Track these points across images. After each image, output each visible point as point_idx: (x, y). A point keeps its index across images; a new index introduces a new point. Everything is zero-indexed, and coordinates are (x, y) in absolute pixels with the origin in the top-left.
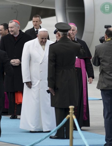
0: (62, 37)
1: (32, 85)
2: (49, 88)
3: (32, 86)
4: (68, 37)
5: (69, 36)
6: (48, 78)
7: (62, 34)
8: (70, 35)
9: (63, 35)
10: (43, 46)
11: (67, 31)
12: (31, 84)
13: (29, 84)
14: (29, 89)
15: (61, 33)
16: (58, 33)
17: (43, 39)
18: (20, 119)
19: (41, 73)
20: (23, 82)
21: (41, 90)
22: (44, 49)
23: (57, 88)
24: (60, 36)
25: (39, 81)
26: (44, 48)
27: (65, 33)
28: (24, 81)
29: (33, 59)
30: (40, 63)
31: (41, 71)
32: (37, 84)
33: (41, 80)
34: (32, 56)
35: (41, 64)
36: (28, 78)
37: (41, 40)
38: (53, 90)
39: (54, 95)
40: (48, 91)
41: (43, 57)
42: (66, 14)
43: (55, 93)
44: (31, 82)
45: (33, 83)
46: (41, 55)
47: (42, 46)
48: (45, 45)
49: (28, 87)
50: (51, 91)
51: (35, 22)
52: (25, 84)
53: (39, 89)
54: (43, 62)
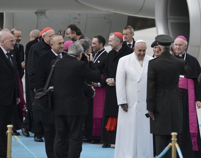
0: (164, 52)
1: (129, 108)
2: (147, 111)
3: (129, 109)
5: (172, 51)
6: (147, 100)
7: (164, 48)
9: (164, 49)
10: (141, 62)
11: (169, 44)
12: (127, 107)
13: (125, 107)
14: (125, 112)
15: (162, 47)
16: (159, 47)
18: (114, 148)
19: (139, 93)
21: (139, 113)
22: (142, 66)
23: (157, 112)
24: (161, 50)
25: (136, 103)
26: (142, 64)
27: (167, 47)
28: (119, 103)
29: (129, 77)
30: (138, 81)
31: (139, 91)
32: (134, 106)
33: (138, 102)
34: (127, 74)
35: (139, 83)
36: (123, 99)
38: (153, 114)
39: (154, 120)
40: (147, 115)
41: (141, 74)
42: (167, 24)
43: (155, 117)
44: (126, 105)
45: (129, 106)
46: (138, 73)
47: (139, 61)
48: (143, 61)
49: (124, 110)
50: (150, 115)
51: (125, 35)
52: (120, 107)
53: (137, 113)
54: (141, 80)
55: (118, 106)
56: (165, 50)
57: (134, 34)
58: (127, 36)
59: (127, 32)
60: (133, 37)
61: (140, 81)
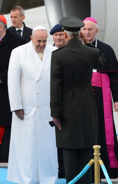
0: (71, 39)
1: (25, 115)
2: (52, 118)
3: (25, 117)
4: (80, 39)
5: (82, 38)
6: (50, 103)
7: (71, 34)
8: (82, 36)
9: (72, 36)
10: (40, 54)
11: (78, 29)
12: (23, 114)
13: (21, 113)
14: (20, 120)
15: (69, 33)
16: (65, 33)
17: (40, 41)
19: (38, 95)
20: (11, 110)
21: (39, 122)
22: (42, 59)
23: (65, 118)
24: (68, 37)
25: (35, 108)
26: (41, 57)
27: (76, 33)
28: (13, 108)
29: (25, 75)
30: (37, 80)
31: (38, 93)
32: (33, 112)
33: (38, 107)
34: (23, 70)
35: (38, 82)
36: (18, 104)
37: (38, 44)
38: (59, 121)
39: (60, 129)
40: (52, 124)
41: (41, 70)
43: (62, 126)
44: (22, 110)
45: (26, 112)
46: (37, 68)
47: (38, 54)
48: (43, 52)
49: (18, 117)
50: (56, 124)
51: (13, 18)
52: (14, 114)
53: (36, 121)
54: (42, 79)
55: (12, 113)
56: (73, 38)
57: (25, 17)
58: (16, 19)
59: (16, 14)
60: (23, 21)
61: (40, 80)
